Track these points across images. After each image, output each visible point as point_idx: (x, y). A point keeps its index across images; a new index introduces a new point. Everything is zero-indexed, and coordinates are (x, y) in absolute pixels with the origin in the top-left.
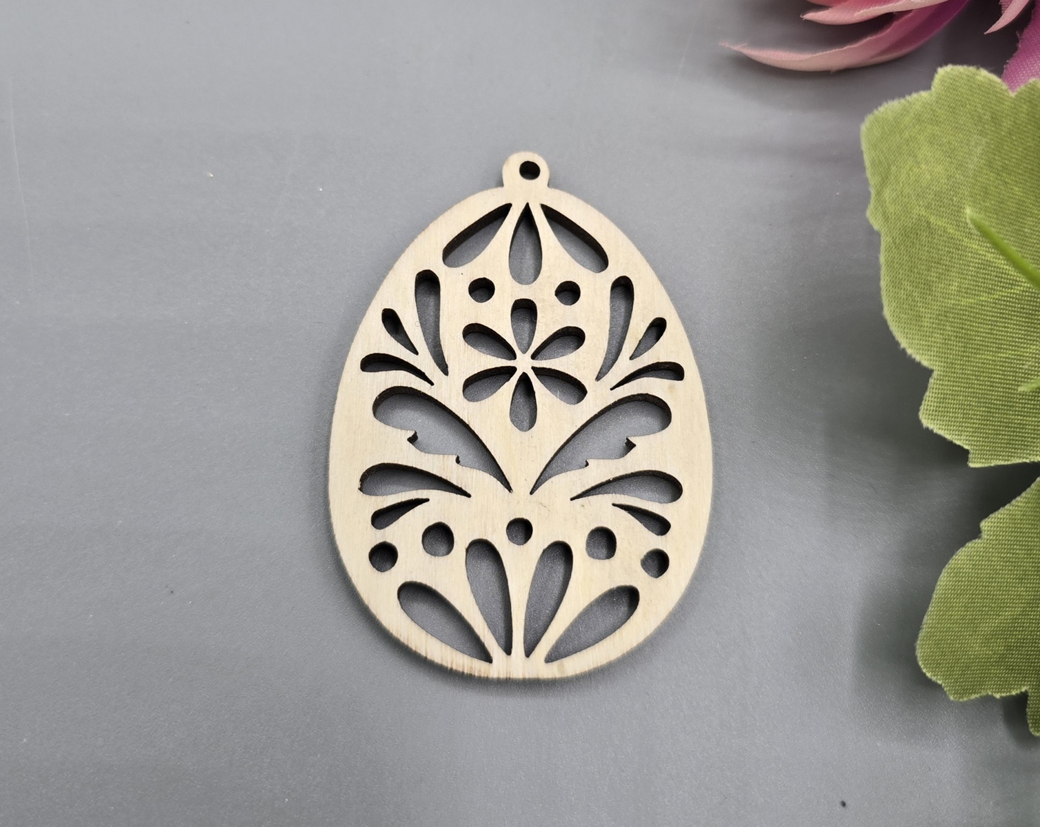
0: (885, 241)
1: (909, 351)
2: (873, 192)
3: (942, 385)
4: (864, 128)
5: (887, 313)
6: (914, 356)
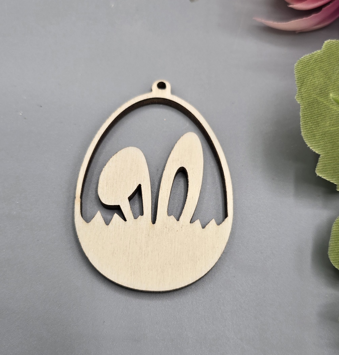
0: (302, 107)
1: (311, 148)
2: (298, 89)
3: (324, 160)
4: (296, 65)
5: (303, 134)
6: (313, 150)
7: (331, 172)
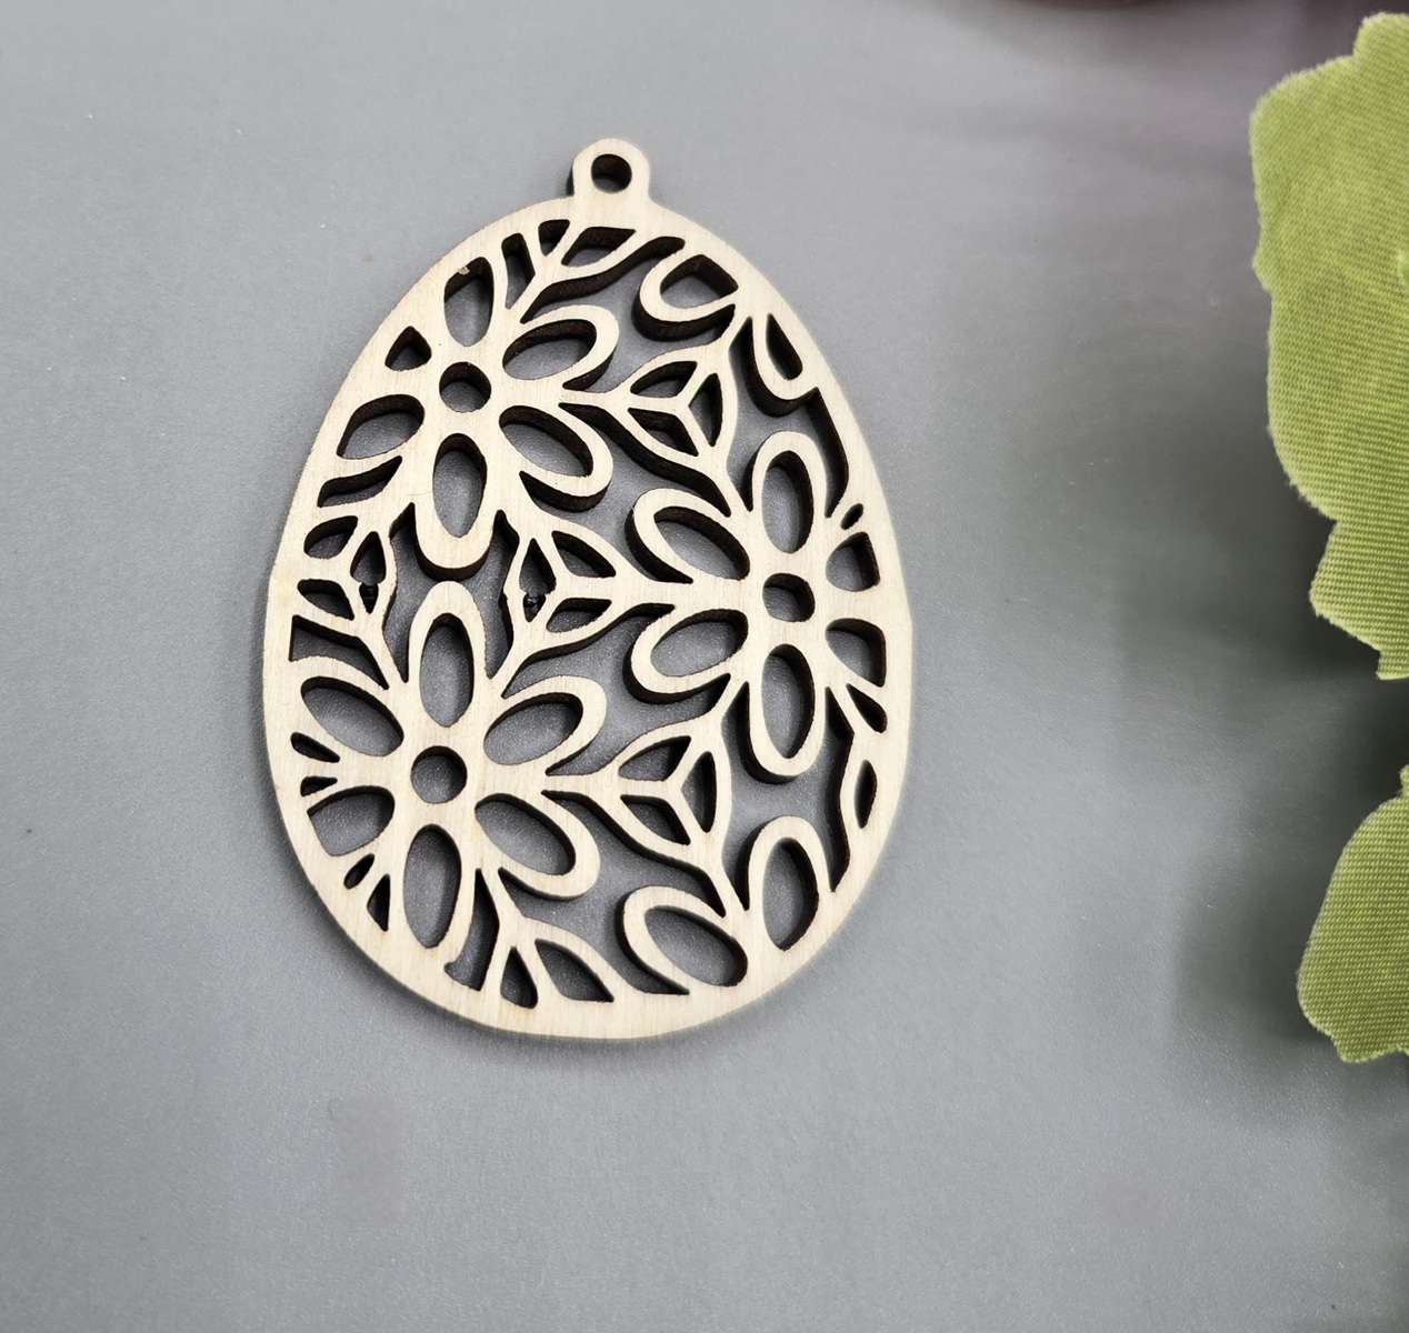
0: (1278, 306)
1: (1303, 490)
2: (1264, 225)
3: (1347, 545)
4: (1256, 117)
5: (1275, 428)
6: (1308, 499)
7: (1366, 598)
